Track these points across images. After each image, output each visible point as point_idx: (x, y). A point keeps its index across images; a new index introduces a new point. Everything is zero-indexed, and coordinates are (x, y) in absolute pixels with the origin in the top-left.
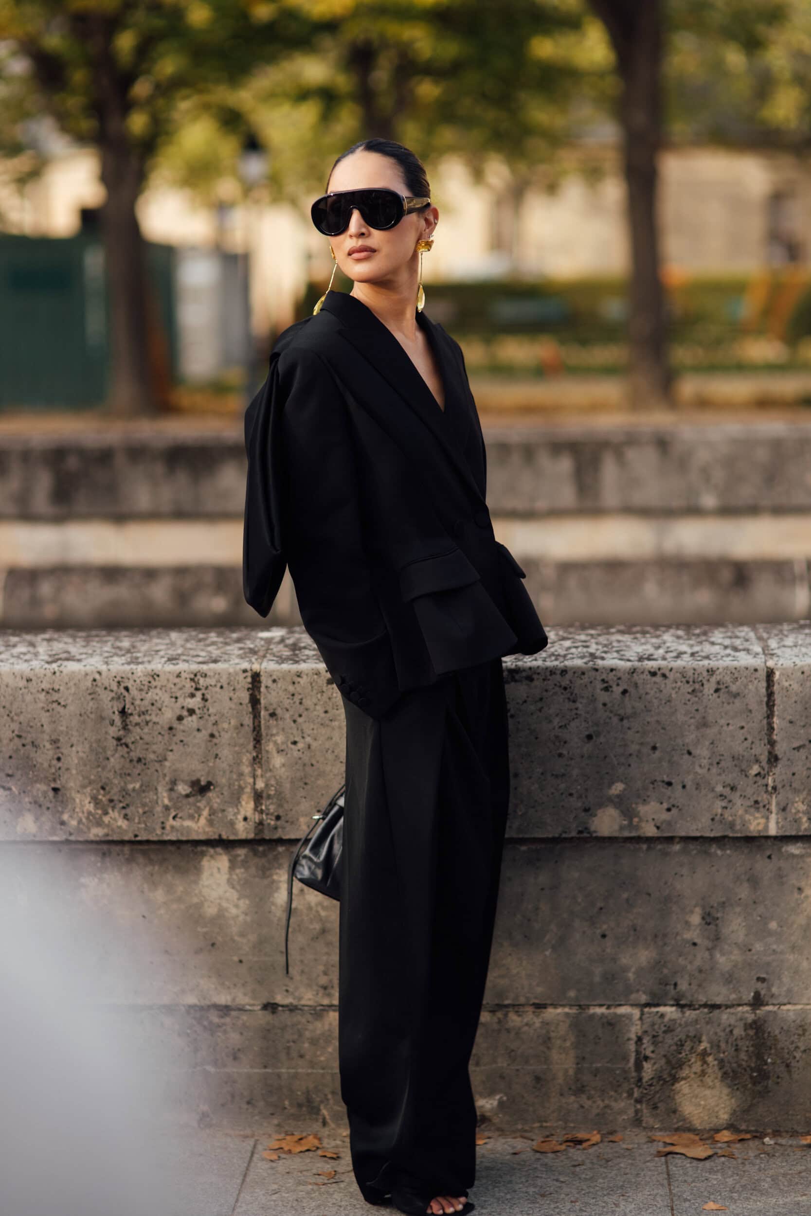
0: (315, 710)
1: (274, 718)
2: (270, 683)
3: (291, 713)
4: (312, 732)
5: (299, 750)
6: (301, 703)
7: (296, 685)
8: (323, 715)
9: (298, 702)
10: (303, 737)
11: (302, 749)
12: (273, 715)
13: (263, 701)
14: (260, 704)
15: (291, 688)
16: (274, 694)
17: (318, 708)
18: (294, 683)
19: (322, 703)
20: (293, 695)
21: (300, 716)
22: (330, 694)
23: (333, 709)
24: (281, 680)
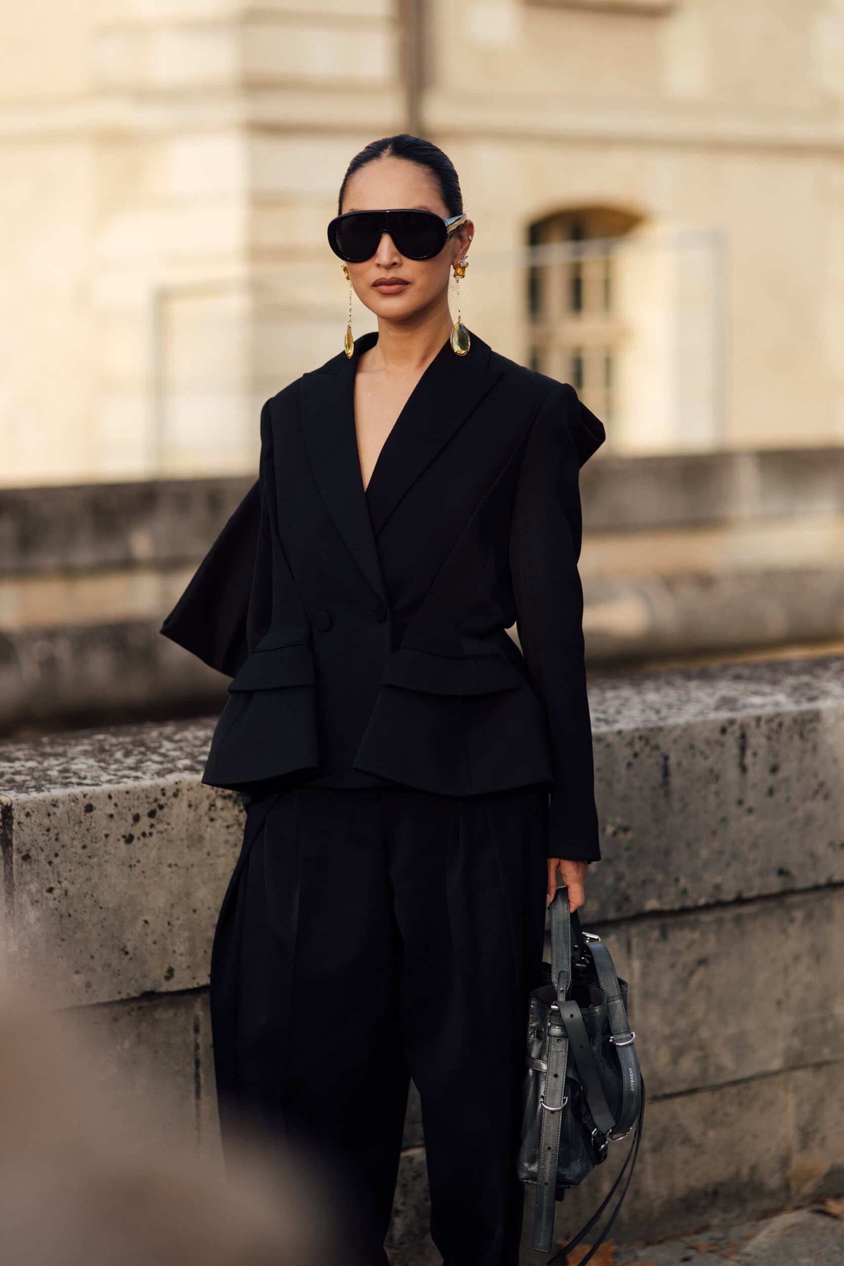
0: (72, 846)
1: (28, 861)
2: (23, 818)
3: (46, 853)
4: (69, 874)
5: (55, 899)
6: (57, 839)
7: (52, 817)
8: (80, 851)
9: (53, 838)
10: (59, 882)
11: (59, 897)
12: (26, 858)
13: (15, 842)
14: (12, 845)
15: (46, 822)
16: (27, 830)
17: (76, 843)
18: (49, 815)
19: (80, 836)
20: (48, 830)
21: (56, 855)
22: (88, 823)
23: (92, 842)
24: (36, 812)
